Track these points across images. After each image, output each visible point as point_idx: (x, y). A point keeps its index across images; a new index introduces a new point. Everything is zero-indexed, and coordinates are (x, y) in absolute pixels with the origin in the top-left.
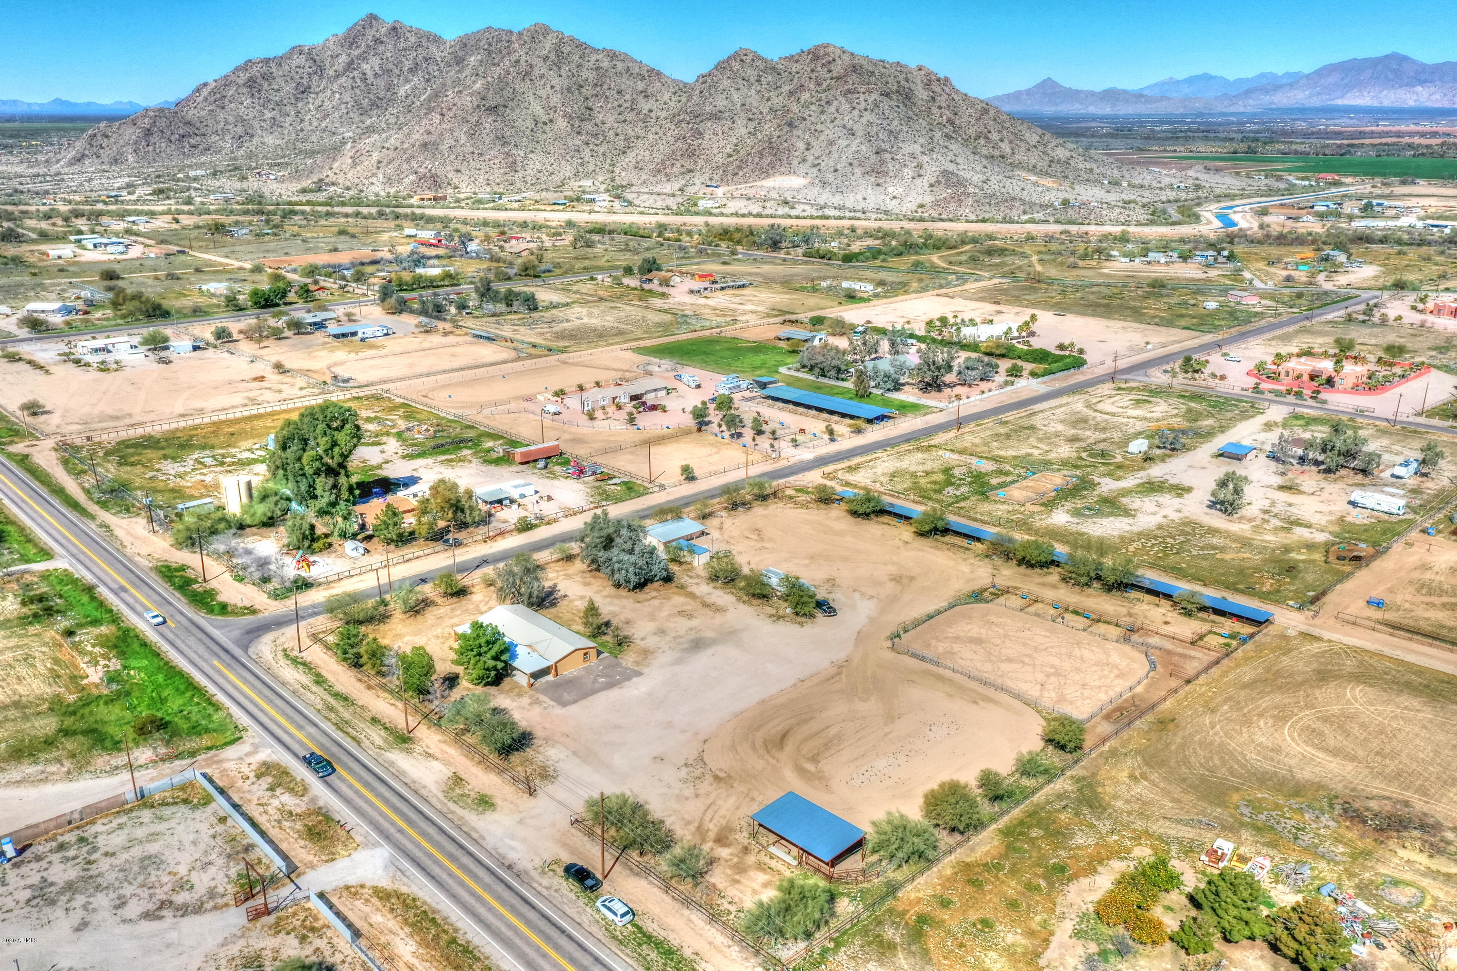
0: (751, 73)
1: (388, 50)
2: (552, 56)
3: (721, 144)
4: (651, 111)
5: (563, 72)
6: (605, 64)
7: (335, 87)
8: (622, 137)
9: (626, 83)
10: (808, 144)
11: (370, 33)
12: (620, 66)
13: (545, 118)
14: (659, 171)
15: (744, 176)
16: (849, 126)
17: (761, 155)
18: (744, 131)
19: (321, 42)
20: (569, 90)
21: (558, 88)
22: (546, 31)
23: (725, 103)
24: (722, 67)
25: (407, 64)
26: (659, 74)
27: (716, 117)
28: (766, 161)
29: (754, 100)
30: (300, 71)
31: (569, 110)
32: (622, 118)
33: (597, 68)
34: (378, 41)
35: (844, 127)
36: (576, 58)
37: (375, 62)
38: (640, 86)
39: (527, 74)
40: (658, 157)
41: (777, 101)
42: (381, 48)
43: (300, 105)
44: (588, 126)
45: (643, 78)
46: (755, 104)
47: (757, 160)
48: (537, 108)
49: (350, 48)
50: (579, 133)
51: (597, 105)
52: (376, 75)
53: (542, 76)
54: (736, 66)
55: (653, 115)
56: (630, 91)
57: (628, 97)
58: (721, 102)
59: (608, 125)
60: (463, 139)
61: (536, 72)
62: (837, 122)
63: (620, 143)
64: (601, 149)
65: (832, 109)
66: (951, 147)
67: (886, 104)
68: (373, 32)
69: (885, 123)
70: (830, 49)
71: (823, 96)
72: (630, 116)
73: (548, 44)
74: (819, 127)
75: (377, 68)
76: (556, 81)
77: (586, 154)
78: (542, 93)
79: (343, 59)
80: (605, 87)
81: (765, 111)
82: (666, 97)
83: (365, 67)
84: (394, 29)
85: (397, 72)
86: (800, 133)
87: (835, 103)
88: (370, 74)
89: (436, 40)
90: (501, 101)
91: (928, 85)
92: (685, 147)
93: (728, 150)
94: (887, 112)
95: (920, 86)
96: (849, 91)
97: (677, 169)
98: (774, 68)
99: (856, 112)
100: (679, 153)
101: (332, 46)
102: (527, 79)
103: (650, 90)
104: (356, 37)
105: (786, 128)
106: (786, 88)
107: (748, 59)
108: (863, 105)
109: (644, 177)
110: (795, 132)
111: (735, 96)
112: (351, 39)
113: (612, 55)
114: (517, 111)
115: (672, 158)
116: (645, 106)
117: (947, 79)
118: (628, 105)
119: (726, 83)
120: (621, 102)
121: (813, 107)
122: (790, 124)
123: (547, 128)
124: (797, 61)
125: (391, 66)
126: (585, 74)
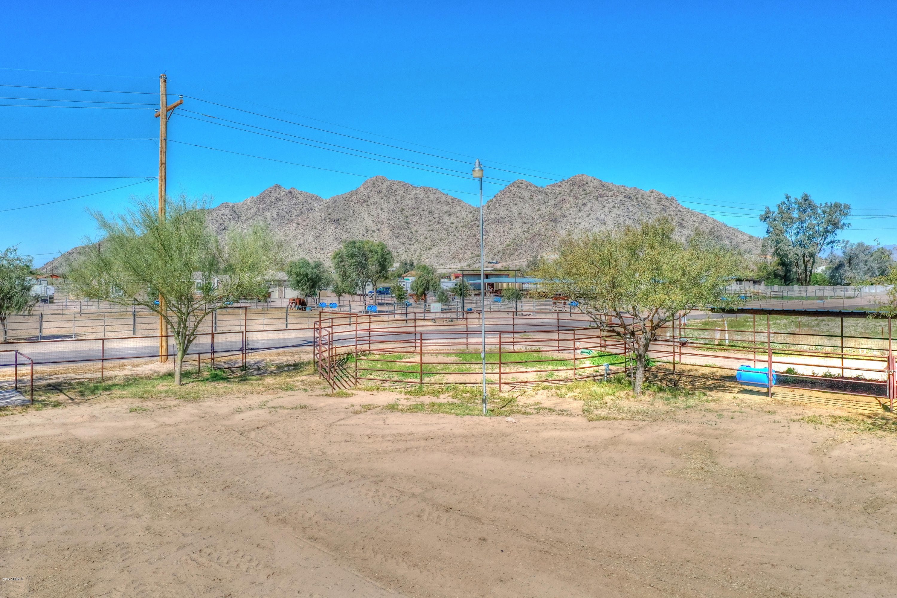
0: (526, 194)
1: (284, 204)
2: (385, 191)
3: (502, 238)
4: (452, 223)
5: (391, 201)
6: (422, 195)
7: (245, 226)
8: (429, 240)
9: (435, 207)
10: (569, 232)
11: (274, 196)
12: (432, 197)
13: (374, 228)
14: (454, 258)
15: (519, 255)
16: (601, 218)
17: (532, 240)
18: (520, 230)
19: (242, 202)
20: (393, 211)
21: (386, 210)
22: (384, 180)
23: (506, 212)
24: (504, 192)
25: (295, 213)
26: (459, 201)
27: (499, 221)
28: (536, 245)
29: (527, 210)
30: (223, 217)
31: (392, 223)
32: (431, 228)
33: (416, 198)
34: (278, 199)
35: (597, 219)
36: (401, 192)
37: (274, 211)
38: (446, 208)
39: (365, 201)
40: (454, 249)
41: (544, 210)
42: (280, 203)
43: (219, 237)
44: (405, 233)
45: (448, 204)
46: (528, 213)
47: (529, 244)
48: (369, 222)
49: (259, 204)
50: (398, 237)
51: (413, 220)
52: (273, 219)
53: (375, 203)
54: (514, 190)
55: (454, 226)
56: (438, 211)
57: (436, 215)
58: (503, 212)
59: (420, 233)
60: (311, 239)
61: (372, 200)
62: (591, 216)
63: (428, 243)
64: (413, 247)
65: (587, 208)
66: (684, 232)
67: (629, 203)
68: (276, 195)
69: (630, 214)
70: (584, 177)
71: (580, 202)
72: (438, 227)
73: (384, 187)
74: (577, 220)
75: (274, 215)
76: (385, 206)
77: (403, 249)
78: (375, 213)
79: (255, 209)
80: (420, 209)
81: (536, 217)
82: (464, 215)
83: (267, 214)
84: (290, 192)
85: (288, 217)
86: (563, 225)
87: (590, 205)
88: (269, 218)
89: (318, 199)
90: (343, 217)
91: (659, 200)
92: (474, 241)
93: (508, 242)
94: (631, 208)
95: (653, 202)
96: (600, 196)
97: (468, 255)
98: (543, 191)
99: (606, 209)
100: (470, 245)
101: (248, 203)
102: (364, 204)
103: (453, 210)
104: (265, 197)
105: (552, 224)
106: (552, 203)
107: (524, 186)
108: (611, 205)
109: (442, 261)
110: (558, 225)
111: (514, 208)
112: (261, 199)
113: (427, 190)
114: (354, 223)
115: (465, 249)
116: (447, 220)
117: (673, 199)
118: (436, 220)
119: (507, 201)
120: (431, 218)
121: (572, 209)
122: (555, 221)
123: (375, 235)
124: (560, 186)
125: (285, 214)
126: (406, 202)
